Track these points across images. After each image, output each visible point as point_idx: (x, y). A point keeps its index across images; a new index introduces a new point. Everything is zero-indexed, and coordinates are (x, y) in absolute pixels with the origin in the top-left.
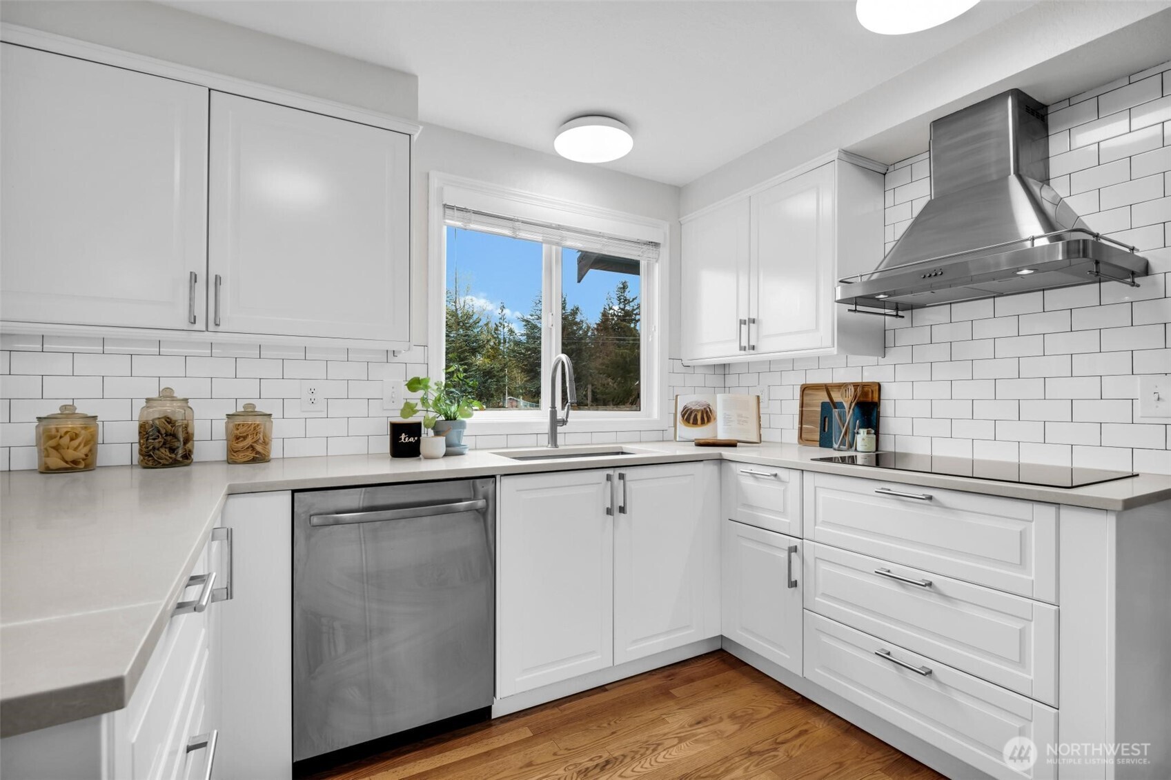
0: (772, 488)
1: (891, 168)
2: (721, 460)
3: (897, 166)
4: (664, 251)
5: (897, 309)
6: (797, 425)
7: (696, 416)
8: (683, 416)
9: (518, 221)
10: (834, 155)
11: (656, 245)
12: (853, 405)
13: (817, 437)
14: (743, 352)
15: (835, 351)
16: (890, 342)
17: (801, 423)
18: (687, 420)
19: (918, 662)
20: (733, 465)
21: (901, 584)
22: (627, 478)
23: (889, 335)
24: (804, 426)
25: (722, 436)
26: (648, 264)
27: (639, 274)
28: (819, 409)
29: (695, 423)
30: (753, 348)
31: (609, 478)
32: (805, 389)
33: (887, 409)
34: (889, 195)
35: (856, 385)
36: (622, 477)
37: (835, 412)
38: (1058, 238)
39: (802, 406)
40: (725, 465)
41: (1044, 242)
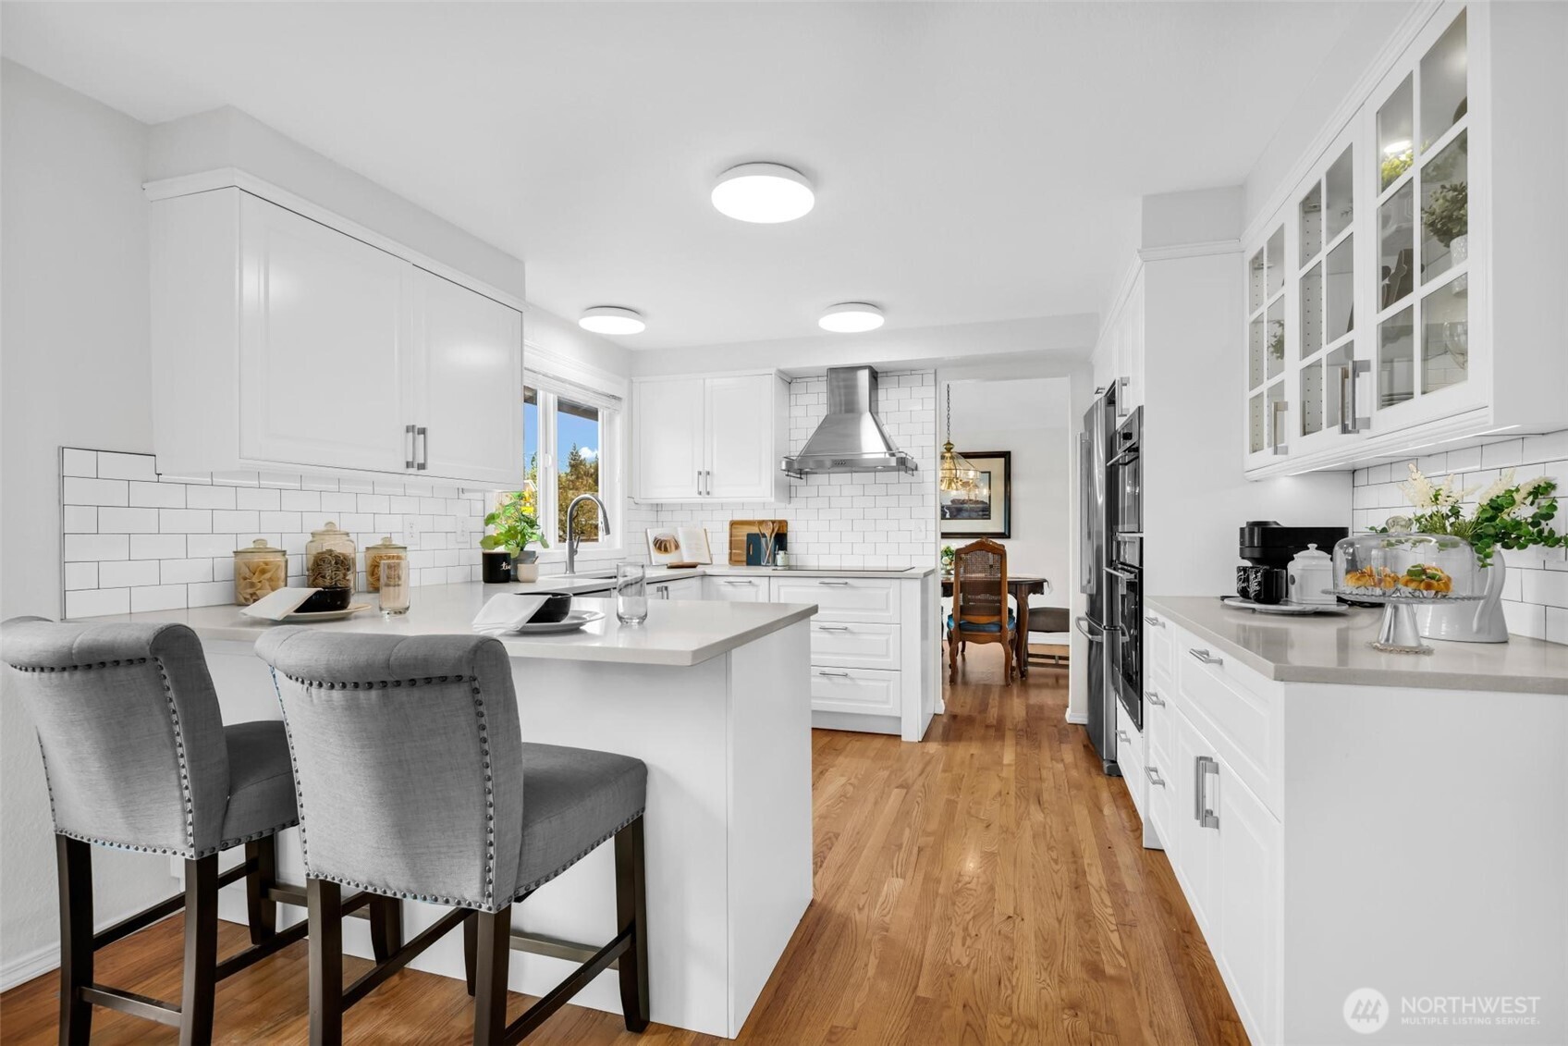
0: (751, 590)
1: (794, 381)
2: (704, 576)
3: (798, 380)
4: (625, 405)
5: (801, 474)
6: (727, 551)
7: (665, 545)
8: (655, 545)
10: (773, 371)
11: (619, 399)
12: (773, 535)
13: (744, 558)
14: (698, 496)
15: (773, 500)
16: (793, 494)
17: (731, 549)
18: (660, 548)
19: (841, 671)
20: (714, 579)
21: (831, 633)
23: (793, 489)
24: (734, 551)
25: (687, 560)
26: (610, 414)
27: (597, 420)
28: (745, 538)
29: (666, 550)
30: (708, 493)
32: (733, 524)
33: (791, 538)
34: (793, 397)
35: (773, 522)
37: (763, 540)
38: (893, 455)
39: (731, 536)
40: (707, 579)
41: (887, 456)
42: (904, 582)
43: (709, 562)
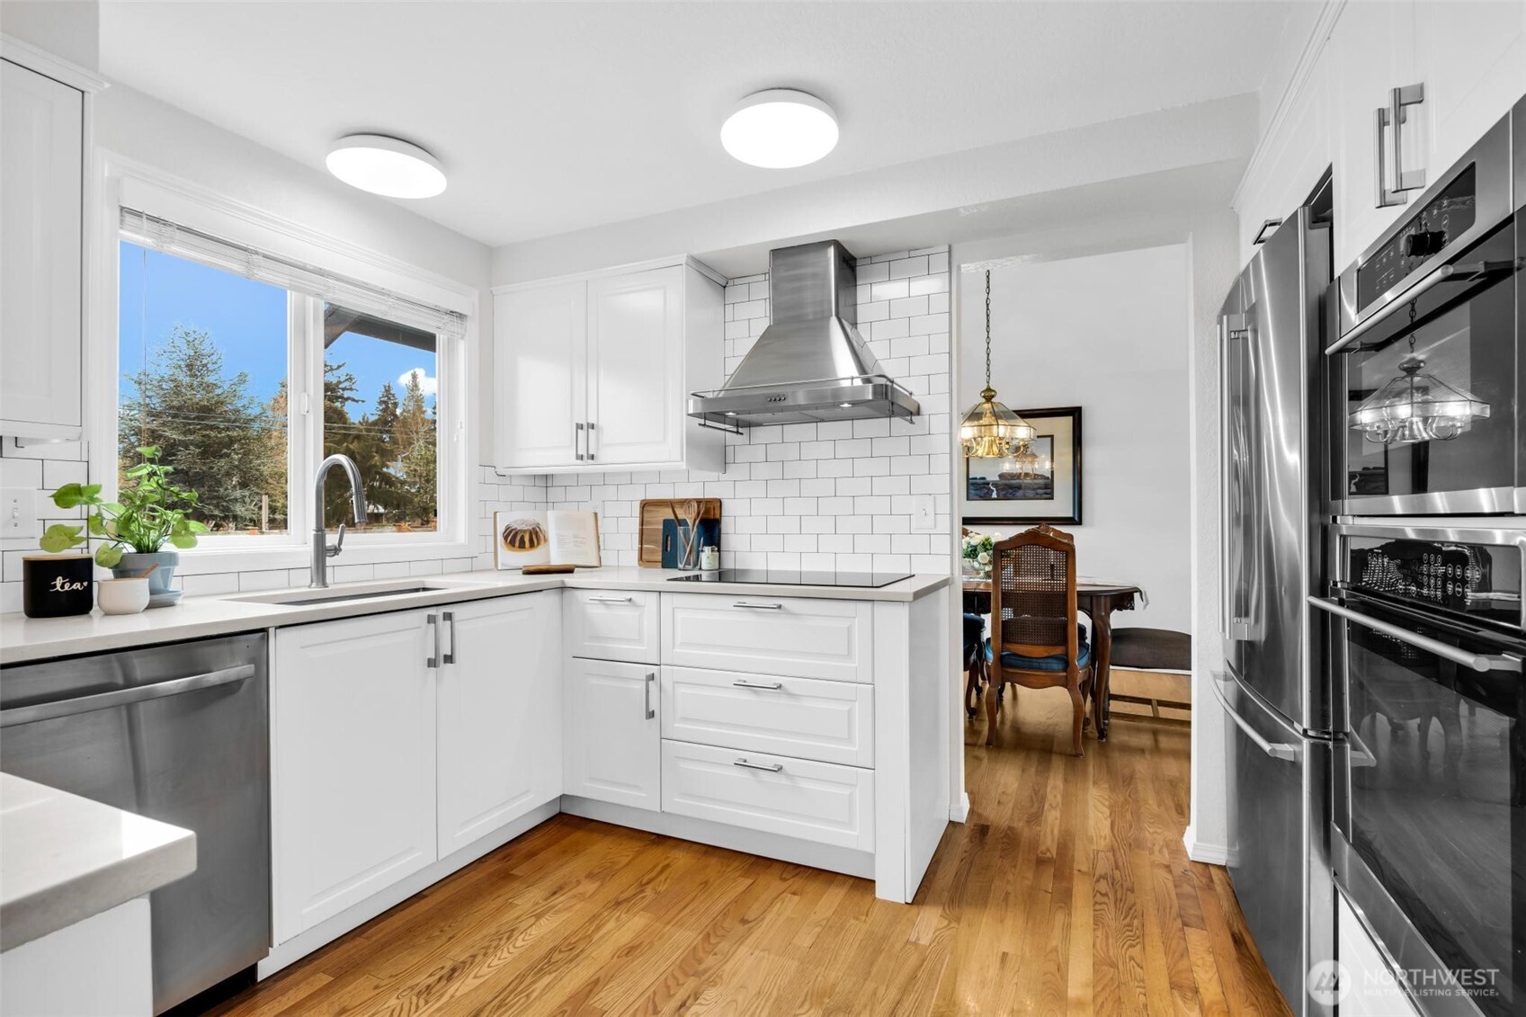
0: (627, 613)
1: (731, 283)
2: (563, 588)
3: (737, 281)
4: (472, 326)
5: (738, 426)
6: (637, 546)
7: (522, 538)
8: (506, 538)
9: (257, 253)
10: (683, 259)
11: (461, 316)
12: (697, 521)
13: (659, 558)
14: (579, 462)
15: (683, 465)
16: (730, 458)
17: (641, 542)
18: (512, 543)
19: (770, 762)
20: (578, 593)
21: (755, 692)
22: (456, 617)
23: (730, 450)
24: (644, 546)
25: (556, 560)
26: (449, 340)
27: (434, 350)
28: (661, 527)
29: (522, 546)
30: (592, 457)
31: (431, 619)
32: (646, 505)
33: (727, 526)
34: (729, 308)
35: (699, 502)
36: (448, 617)
37: (680, 530)
38: (868, 381)
39: (642, 524)
40: (567, 594)
41: (858, 382)
42: (879, 608)
43: (595, 563)
